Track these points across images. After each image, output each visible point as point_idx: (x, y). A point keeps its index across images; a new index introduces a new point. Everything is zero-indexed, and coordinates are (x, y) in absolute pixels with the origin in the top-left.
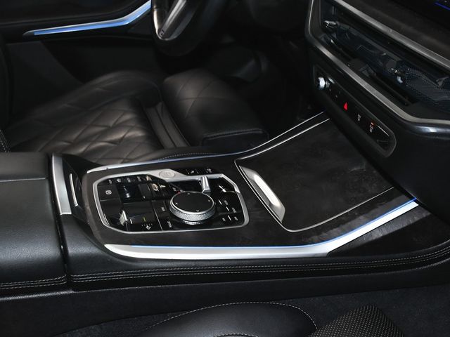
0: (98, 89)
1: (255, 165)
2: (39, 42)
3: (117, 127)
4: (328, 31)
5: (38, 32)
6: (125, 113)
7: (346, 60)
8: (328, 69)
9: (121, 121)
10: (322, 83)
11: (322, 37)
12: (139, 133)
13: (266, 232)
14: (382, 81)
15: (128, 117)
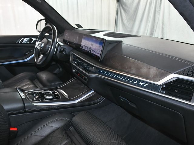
0: (20, 77)
1: (62, 89)
2: (3, 66)
3: (26, 85)
4: (75, 61)
5: (3, 64)
6: (28, 82)
7: (78, 66)
8: (75, 68)
9: (27, 83)
10: (74, 71)
11: (73, 62)
12: (32, 86)
13: (65, 99)
14: (85, 69)
15: (28, 83)
